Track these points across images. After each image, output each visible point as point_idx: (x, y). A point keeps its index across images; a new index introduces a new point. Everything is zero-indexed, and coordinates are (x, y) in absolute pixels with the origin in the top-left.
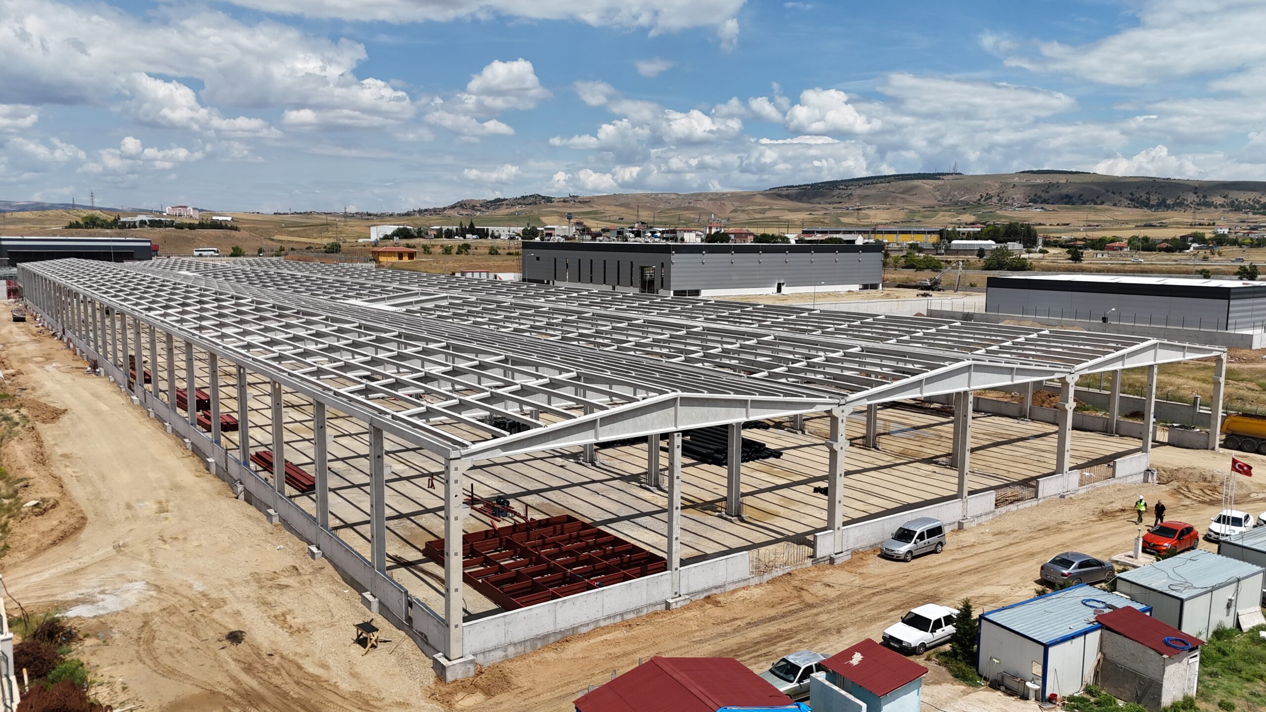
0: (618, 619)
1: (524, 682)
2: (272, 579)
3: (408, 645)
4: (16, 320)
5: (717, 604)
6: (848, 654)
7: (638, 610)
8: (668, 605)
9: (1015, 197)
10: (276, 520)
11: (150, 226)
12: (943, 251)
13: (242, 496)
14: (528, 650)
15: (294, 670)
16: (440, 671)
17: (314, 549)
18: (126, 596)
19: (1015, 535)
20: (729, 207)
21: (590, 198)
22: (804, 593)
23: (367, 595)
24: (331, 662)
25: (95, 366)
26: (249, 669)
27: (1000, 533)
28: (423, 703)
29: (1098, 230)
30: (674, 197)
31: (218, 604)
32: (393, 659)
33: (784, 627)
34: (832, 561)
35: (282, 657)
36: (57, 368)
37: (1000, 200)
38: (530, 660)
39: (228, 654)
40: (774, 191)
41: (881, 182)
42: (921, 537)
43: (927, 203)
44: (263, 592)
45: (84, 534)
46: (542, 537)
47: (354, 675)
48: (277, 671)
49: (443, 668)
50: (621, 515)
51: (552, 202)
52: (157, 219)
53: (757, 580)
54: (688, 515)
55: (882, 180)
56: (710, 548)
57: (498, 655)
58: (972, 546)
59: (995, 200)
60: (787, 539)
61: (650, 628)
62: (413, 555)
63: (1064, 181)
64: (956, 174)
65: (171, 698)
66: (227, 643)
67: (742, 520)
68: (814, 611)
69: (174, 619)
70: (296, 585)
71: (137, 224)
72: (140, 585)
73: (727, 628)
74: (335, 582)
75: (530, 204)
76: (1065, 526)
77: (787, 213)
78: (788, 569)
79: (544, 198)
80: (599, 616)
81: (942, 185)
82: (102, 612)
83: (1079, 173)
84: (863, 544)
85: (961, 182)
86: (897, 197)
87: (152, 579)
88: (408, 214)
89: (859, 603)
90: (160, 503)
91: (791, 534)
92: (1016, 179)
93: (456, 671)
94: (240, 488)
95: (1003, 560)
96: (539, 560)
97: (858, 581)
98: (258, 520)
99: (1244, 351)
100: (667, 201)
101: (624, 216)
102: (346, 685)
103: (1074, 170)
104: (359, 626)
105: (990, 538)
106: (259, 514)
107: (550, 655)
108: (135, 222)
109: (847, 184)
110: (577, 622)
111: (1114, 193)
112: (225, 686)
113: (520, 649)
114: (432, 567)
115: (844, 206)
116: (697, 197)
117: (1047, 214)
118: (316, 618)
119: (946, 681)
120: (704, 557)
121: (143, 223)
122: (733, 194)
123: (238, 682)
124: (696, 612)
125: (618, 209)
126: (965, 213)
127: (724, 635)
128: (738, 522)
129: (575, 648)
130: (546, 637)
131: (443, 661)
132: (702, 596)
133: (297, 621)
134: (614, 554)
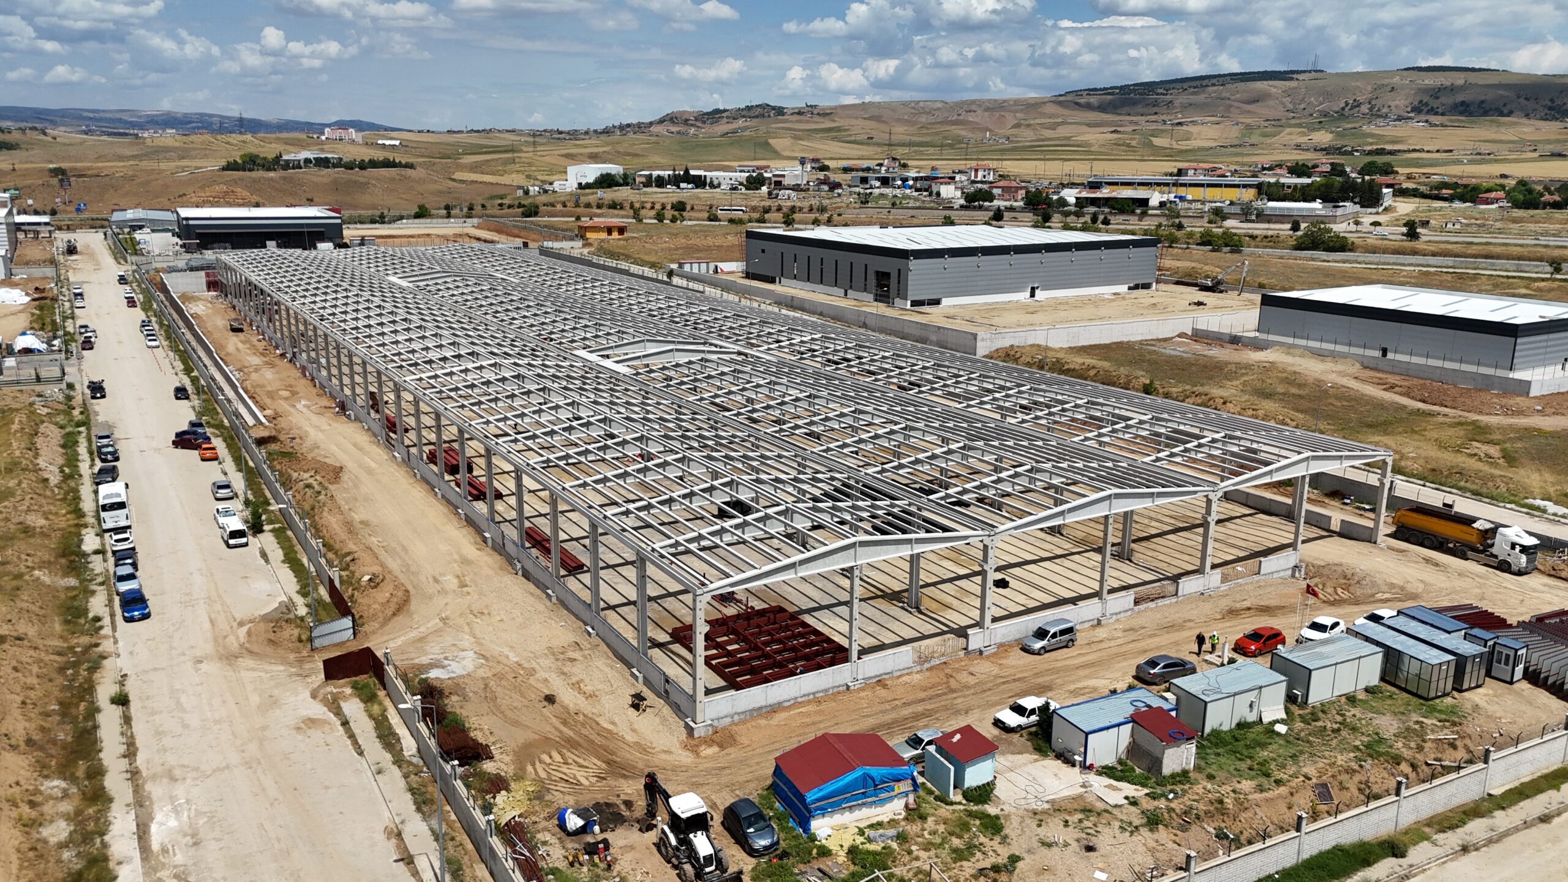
0: (811, 697)
1: (745, 741)
2: (562, 653)
3: (667, 711)
4: (235, 330)
5: (885, 686)
6: (953, 734)
7: (826, 690)
8: (848, 687)
9: (1392, 104)
10: (554, 599)
11: (315, 165)
12: (1254, 217)
13: (520, 573)
14: (748, 717)
15: (594, 725)
16: (690, 731)
17: (590, 630)
18: (465, 663)
19: (1142, 631)
20: (1011, 120)
21: (832, 108)
22: (952, 680)
23: (634, 670)
24: (616, 720)
25: (343, 407)
26: (565, 723)
27: (1131, 629)
28: (680, 752)
29: (1489, 162)
30: (939, 105)
31: (532, 672)
32: (657, 720)
33: (929, 707)
34: (981, 652)
35: (584, 715)
36: (308, 407)
37: (1371, 109)
38: (749, 725)
39: (548, 711)
40: (1069, 98)
41: (1213, 85)
42: (1054, 636)
43: (1272, 114)
44: (559, 663)
45: (413, 605)
46: (759, 626)
47: (634, 730)
48: (583, 725)
49: (692, 729)
50: (823, 604)
51: (783, 114)
52: (323, 156)
53: (918, 668)
54: (877, 605)
55: (1214, 81)
56: (889, 638)
57: (728, 720)
58: (1102, 641)
59: (1365, 109)
60: (952, 631)
61: (833, 704)
62: (663, 637)
63: (1462, 82)
64: (1316, 71)
65: (521, 741)
66: (546, 703)
67: (920, 612)
68: (954, 695)
69: (504, 683)
70: (581, 658)
71: (302, 163)
72: (470, 654)
73: (887, 706)
74: (609, 657)
75: (757, 117)
76: (1189, 624)
77: (1085, 129)
78: (943, 659)
79: (774, 108)
80: (797, 695)
81: (1295, 88)
82: (453, 675)
83: (1484, 70)
84: (1009, 639)
85: (1321, 83)
86: (1231, 106)
87: (477, 649)
88: (607, 132)
89: (990, 690)
90: (458, 577)
91: (956, 627)
92: (1396, 79)
93: (700, 731)
94: (519, 566)
95: (1118, 655)
96: (756, 648)
97: (995, 670)
98: (538, 597)
99: (1519, 399)
100: (930, 112)
101: (874, 134)
102: (630, 737)
103: (1477, 66)
104: (633, 696)
105: (1120, 634)
106: (538, 592)
107: (763, 722)
108: (299, 161)
109: (1167, 86)
110: (781, 699)
111: (1527, 99)
112: (554, 736)
113: (742, 717)
114: (677, 648)
115: (1161, 118)
116: (969, 107)
117: (1432, 132)
118: (600, 687)
119: (1027, 752)
120: (882, 647)
121: (307, 161)
122: (1017, 102)
123: (561, 732)
124: (868, 693)
125: (868, 122)
126: (1319, 130)
127: (884, 712)
128: (916, 614)
129: (781, 716)
130: (760, 708)
131: (692, 724)
132: (875, 680)
133: (589, 689)
134: (813, 644)
